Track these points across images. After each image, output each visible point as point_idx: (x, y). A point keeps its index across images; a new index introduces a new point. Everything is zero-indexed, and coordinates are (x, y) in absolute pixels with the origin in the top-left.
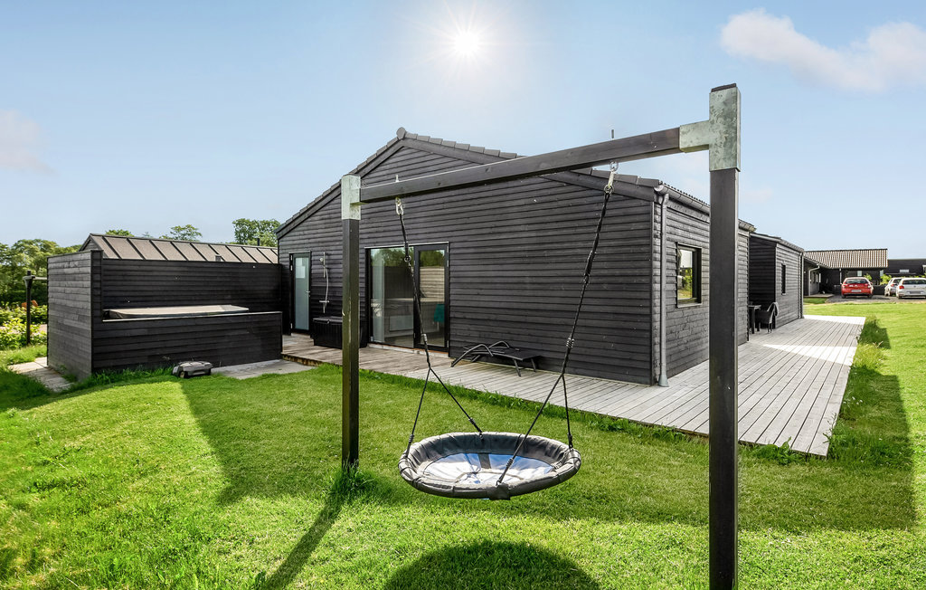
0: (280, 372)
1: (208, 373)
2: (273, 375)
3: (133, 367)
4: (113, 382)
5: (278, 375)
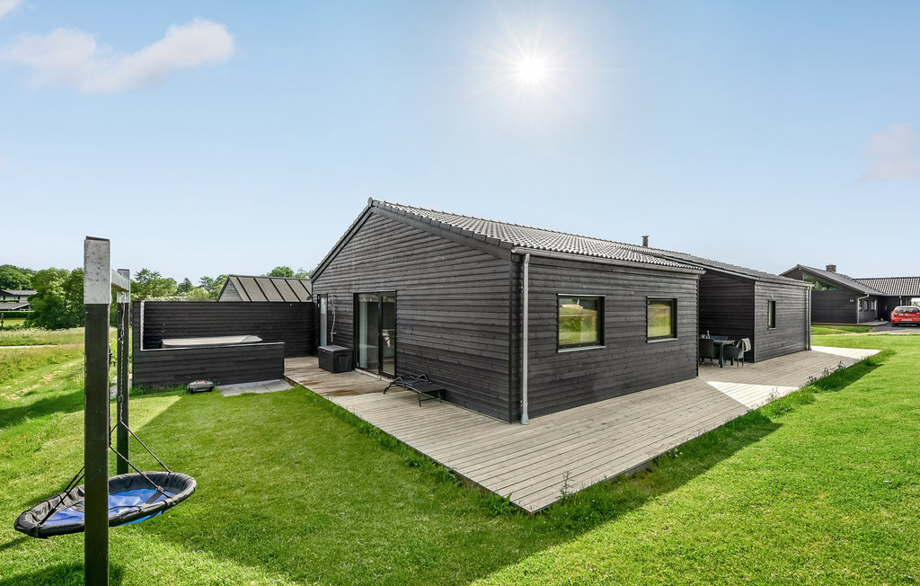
0: (257, 392)
1: (210, 389)
2: (253, 394)
3: (162, 383)
4: (144, 394)
5: (256, 394)
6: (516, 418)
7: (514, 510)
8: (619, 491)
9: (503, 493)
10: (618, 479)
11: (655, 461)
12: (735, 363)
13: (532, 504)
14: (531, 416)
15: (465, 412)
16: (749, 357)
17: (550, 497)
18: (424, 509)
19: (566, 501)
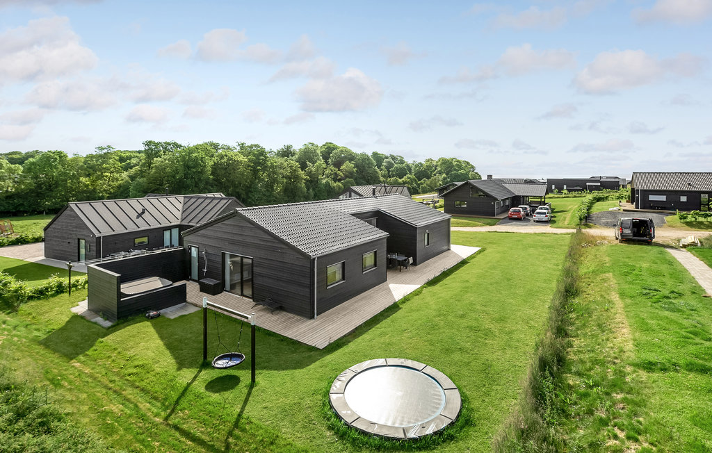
1: (159, 315)
2: (184, 315)
6: (312, 317)
7: (317, 349)
8: (344, 340)
9: (313, 345)
10: (345, 336)
11: (356, 328)
12: (408, 268)
13: (321, 347)
14: (317, 315)
15: (291, 315)
16: (415, 264)
17: (326, 344)
18: (293, 352)
19: (330, 344)
